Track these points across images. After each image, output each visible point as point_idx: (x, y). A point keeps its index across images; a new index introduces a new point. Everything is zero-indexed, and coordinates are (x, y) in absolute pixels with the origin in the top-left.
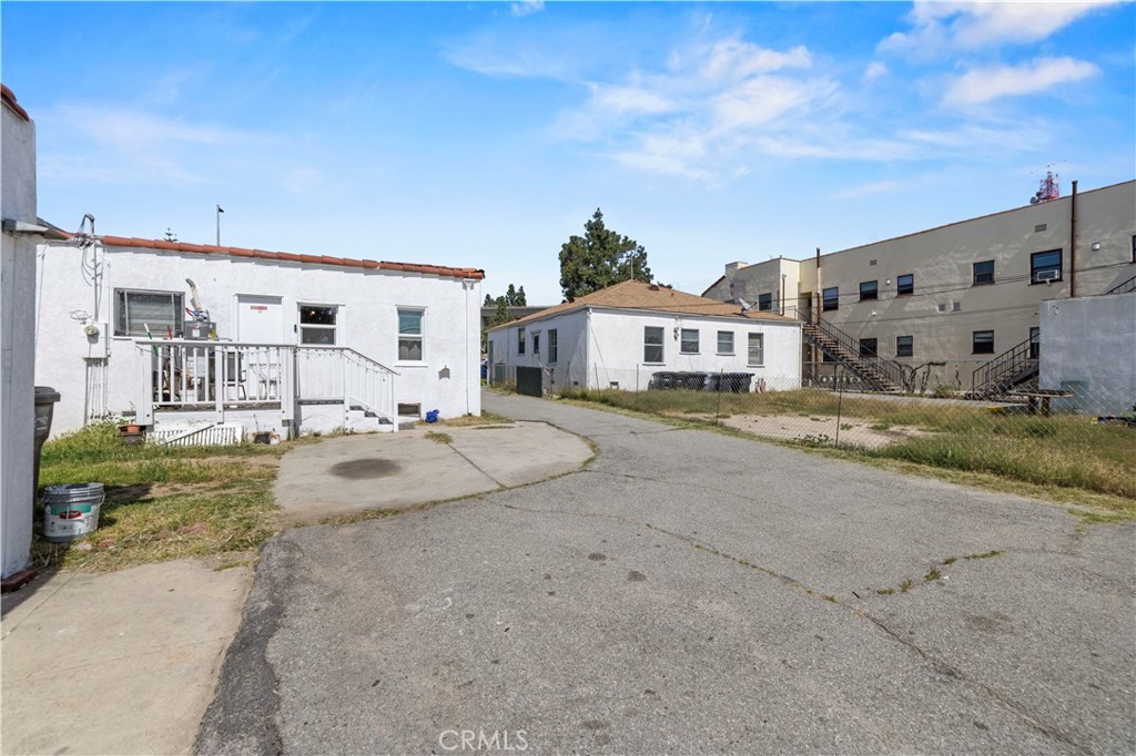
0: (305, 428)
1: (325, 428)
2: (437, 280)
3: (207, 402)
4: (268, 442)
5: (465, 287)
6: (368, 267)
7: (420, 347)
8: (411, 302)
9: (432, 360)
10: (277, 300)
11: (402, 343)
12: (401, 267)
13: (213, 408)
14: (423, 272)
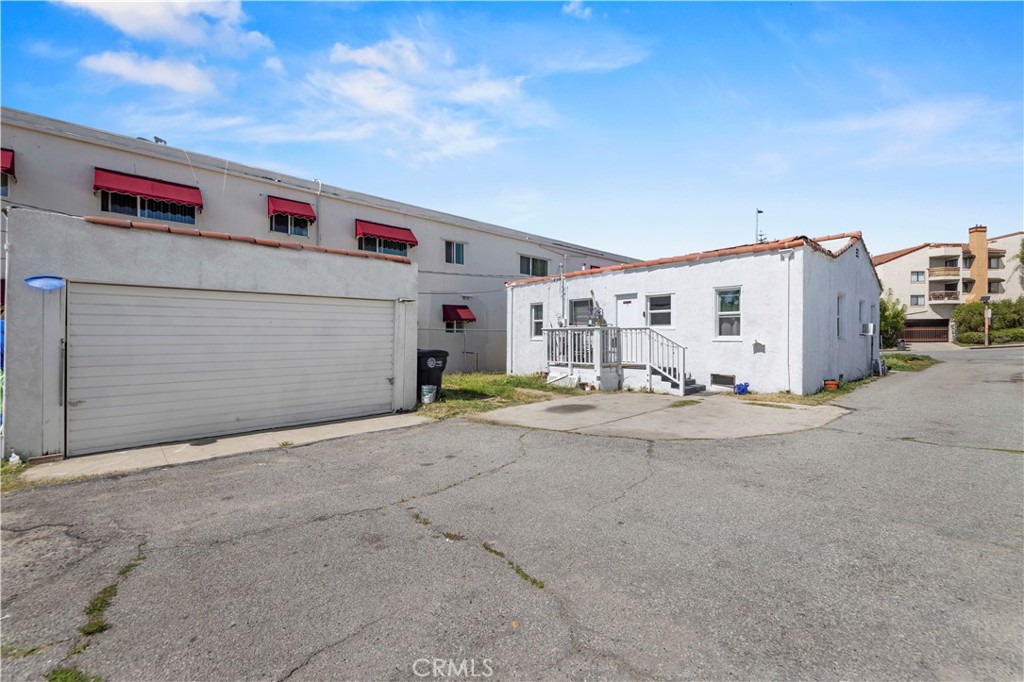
0: (626, 384)
1: (636, 386)
2: (753, 257)
3: (589, 363)
4: (584, 389)
5: (783, 259)
6: (690, 260)
7: (739, 322)
8: (728, 283)
9: (748, 334)
10: (634, 296)
11: (722, 321)
12: (717, 253)
13: (567, 365)
14: (737, 253)
